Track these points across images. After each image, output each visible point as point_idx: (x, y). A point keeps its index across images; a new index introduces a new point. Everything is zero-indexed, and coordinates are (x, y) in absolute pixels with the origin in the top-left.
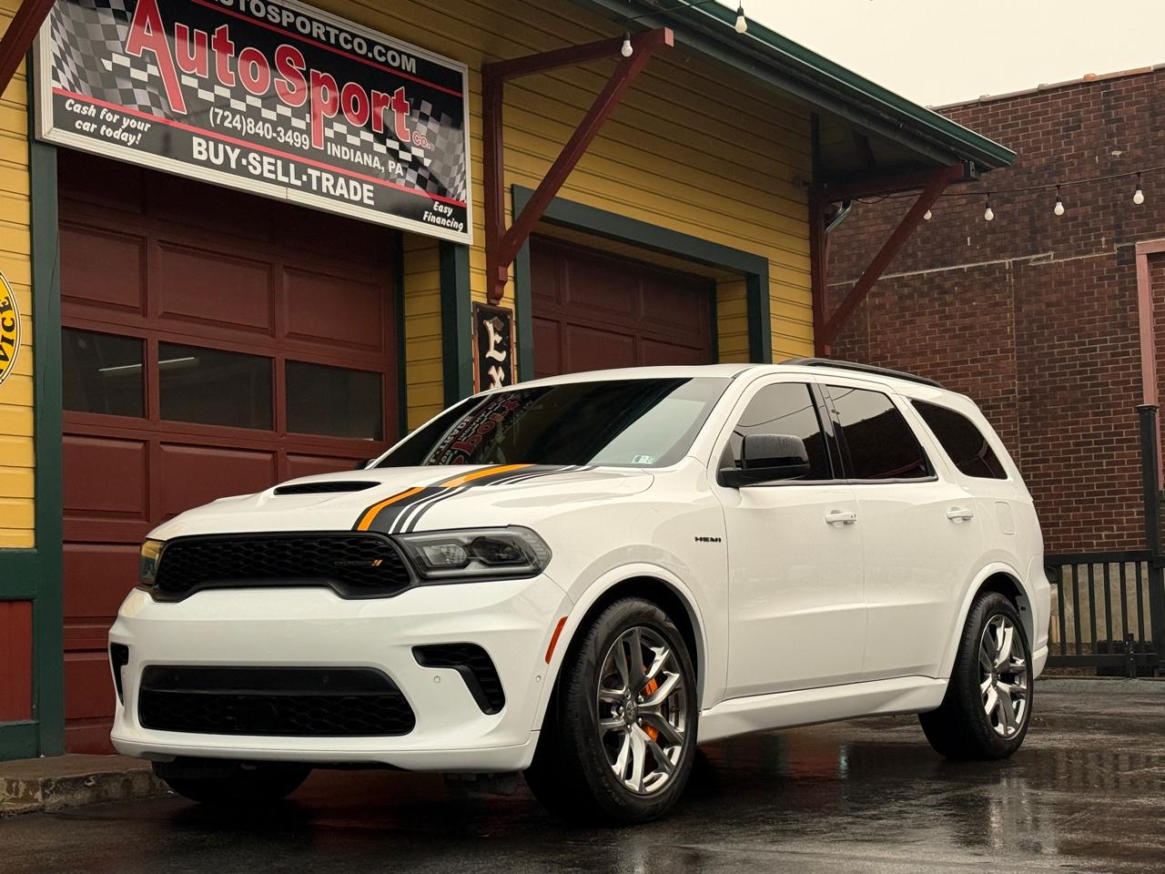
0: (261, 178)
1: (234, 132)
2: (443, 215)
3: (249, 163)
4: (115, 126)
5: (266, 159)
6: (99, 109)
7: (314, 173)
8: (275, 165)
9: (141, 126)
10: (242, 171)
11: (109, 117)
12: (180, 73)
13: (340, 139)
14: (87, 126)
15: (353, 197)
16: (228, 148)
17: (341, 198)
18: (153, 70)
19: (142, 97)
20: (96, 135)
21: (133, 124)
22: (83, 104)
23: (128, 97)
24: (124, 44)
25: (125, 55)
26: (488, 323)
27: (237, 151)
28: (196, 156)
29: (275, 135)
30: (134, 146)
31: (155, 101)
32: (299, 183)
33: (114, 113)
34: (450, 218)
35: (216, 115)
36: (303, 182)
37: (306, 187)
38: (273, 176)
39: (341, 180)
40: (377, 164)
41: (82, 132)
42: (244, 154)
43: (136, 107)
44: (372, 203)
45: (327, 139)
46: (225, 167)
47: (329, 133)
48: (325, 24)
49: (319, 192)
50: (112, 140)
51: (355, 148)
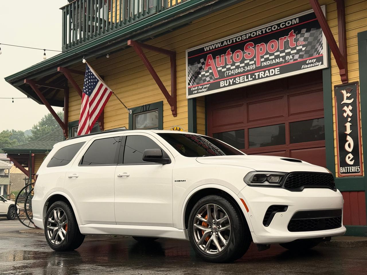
0: (240, 83)
1: (232, 75)
2: (312, 63)
3: (236, 81)
4: (201, 89)
5: (241, 78)
6: (198, 87)
7: (257, 74)
8: (244, 78)
9: (208, 86)
10: (234, 84)
11: (201, 87)
12: (217, 68)
13: (267, 60)
14: (196, 92)
15: (271, 74)
16: (230, 80)
17: (267, 76)
18: (210, 71)
19: (208, 79)
20: (198, 93)
21: (206, 86)
22: (194, 87)
23: (205, 80)
24: (204, 69)
25: (204, 71)
26: (343, 91)
27: (233, 79)
28: (221, 86)
29: (244, 70)
30: (206, 91)
31: (211, 78)
32: (252, 79)
33: (201, 86)
34: (315, 63)
35: (226, 73)
36: (253, 78)
37: (255, 79)
38: (243, 81)
39: (267, 72)
40: (281, 59)
41: (195, 94)
42: (235, 79)
43: (206, 82)
44: (279, 73)
45: (261, 62)
46: (230, 85)
47: (263, 60)
48: (261, 30)
49: (259, 78)
50: (201, 92)
51: (272, 59)
